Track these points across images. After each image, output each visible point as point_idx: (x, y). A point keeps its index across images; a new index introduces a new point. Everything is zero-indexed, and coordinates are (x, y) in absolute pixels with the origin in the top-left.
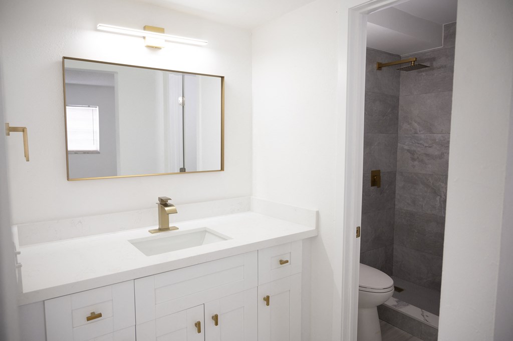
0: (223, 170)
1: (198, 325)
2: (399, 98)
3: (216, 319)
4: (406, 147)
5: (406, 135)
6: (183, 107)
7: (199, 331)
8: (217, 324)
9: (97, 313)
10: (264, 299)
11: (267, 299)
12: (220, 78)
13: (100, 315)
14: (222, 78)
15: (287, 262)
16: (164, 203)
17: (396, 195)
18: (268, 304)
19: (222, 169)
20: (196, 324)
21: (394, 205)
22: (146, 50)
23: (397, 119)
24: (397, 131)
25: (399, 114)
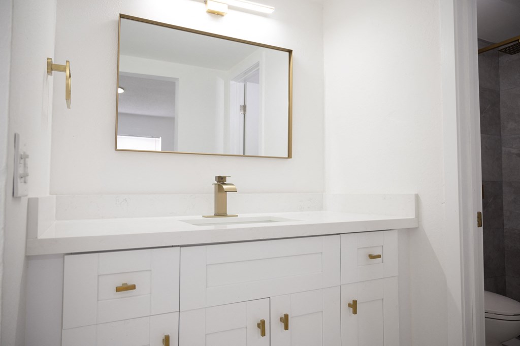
0: (291, 158)
1: (262, 325)
2: (499, 94)
3: (285, 320)
4: (514, 151)
5: (513, 136)
6: (244, 115)
7: (263, 334)
8: (286, 328)
9: (130, 283)
10: (350, 305)
11: (354, 306)
12: (288, 53)
13: (133, 287)
14: (290, 52)
15: (379, 256)
16: (221, 180)
17: (504, 211)
18: (355, 312)
19: (290, 156)
20: (259, 325)
21: (503, 224)
22: (207, 16)
23: (499, 117)
24: (500, 132)
25: (501, 112)
